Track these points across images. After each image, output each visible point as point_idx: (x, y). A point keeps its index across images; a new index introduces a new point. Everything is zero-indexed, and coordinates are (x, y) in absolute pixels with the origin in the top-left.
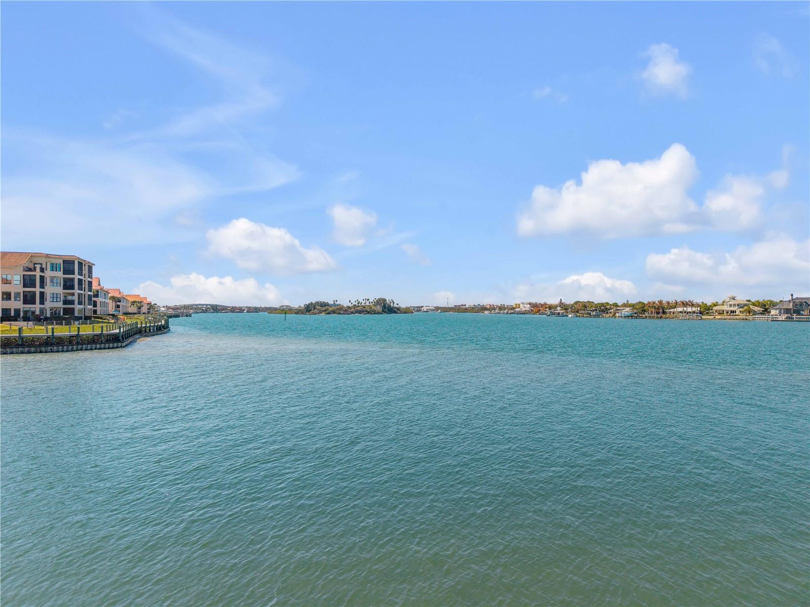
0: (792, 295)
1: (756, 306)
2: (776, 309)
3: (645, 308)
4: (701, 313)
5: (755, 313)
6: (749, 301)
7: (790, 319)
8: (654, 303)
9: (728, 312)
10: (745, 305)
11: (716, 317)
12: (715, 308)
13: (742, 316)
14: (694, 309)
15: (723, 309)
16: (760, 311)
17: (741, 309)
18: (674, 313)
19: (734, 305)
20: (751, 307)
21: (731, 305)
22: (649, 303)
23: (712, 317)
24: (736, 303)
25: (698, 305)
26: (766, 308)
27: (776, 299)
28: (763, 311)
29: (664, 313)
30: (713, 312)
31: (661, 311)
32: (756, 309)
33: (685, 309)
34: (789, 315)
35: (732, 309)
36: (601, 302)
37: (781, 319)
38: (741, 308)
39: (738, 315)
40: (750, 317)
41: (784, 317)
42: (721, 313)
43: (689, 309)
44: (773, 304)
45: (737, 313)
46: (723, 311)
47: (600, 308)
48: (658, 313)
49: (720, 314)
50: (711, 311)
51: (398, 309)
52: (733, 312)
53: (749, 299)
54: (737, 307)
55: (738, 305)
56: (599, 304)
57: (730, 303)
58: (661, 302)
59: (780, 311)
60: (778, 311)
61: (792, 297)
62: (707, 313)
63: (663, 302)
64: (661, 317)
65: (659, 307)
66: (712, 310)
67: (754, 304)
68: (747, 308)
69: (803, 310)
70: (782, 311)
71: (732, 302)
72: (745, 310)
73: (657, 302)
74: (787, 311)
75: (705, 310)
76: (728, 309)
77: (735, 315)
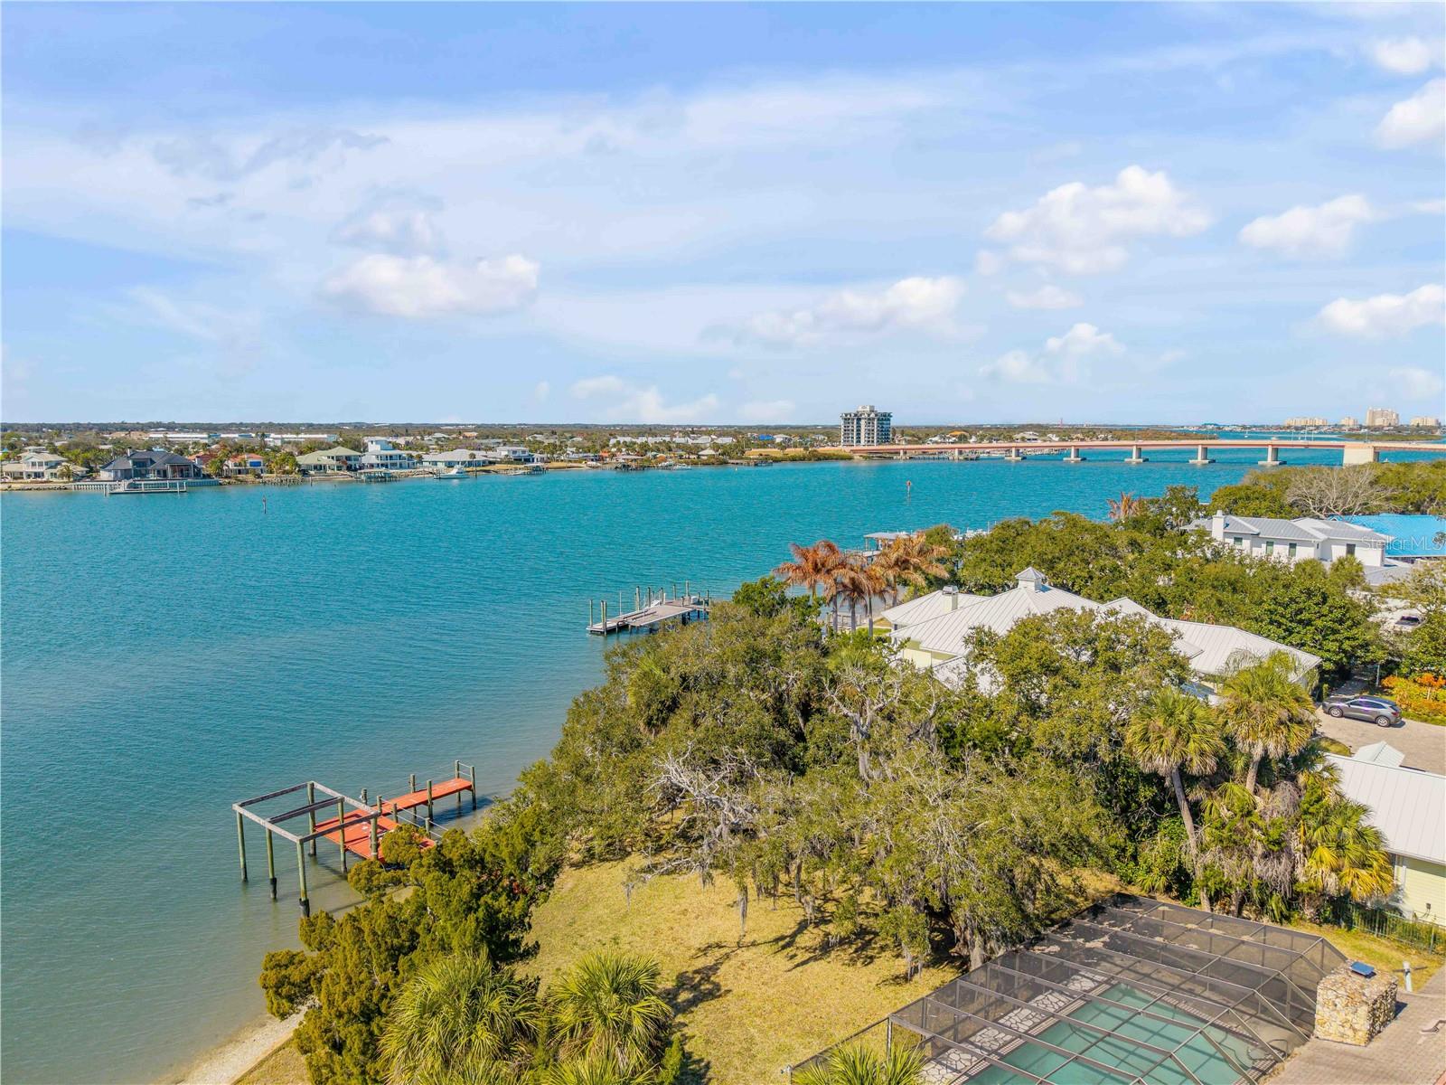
1: (75, 464)
2: (110, 471)
5: (77, 477)
9: (29, 476)
11: (13, 486)
12: (6, 468)
13: (57, 483)
15: (21, 470)
16: (82, 471)
17: (53, 471)
19: (41, 464)
20: (69, 466)
21: (34, 464)
23: (5, 486)
24: (46, 460)
28: (87, 472)
30: (2, 476)
35: (37, 469)
37: (121, 490)
38: (51, 467)
39: (51, 483)
40: (71, 486)
41: (123, 486)
42: (18, 476)
45: (46, 479)
46: (21, 473)
49: (15, 478)
52: (37, 475)
54: (45, 467)
55: (47, 463)
57: (33, 460)
59: (116, 473)
60: (112, 474)
69: (148, 472)
70: (119, 474)
71: (36, 459)
72: (61, 473)
76: (31, 470)
77: (45, 482)
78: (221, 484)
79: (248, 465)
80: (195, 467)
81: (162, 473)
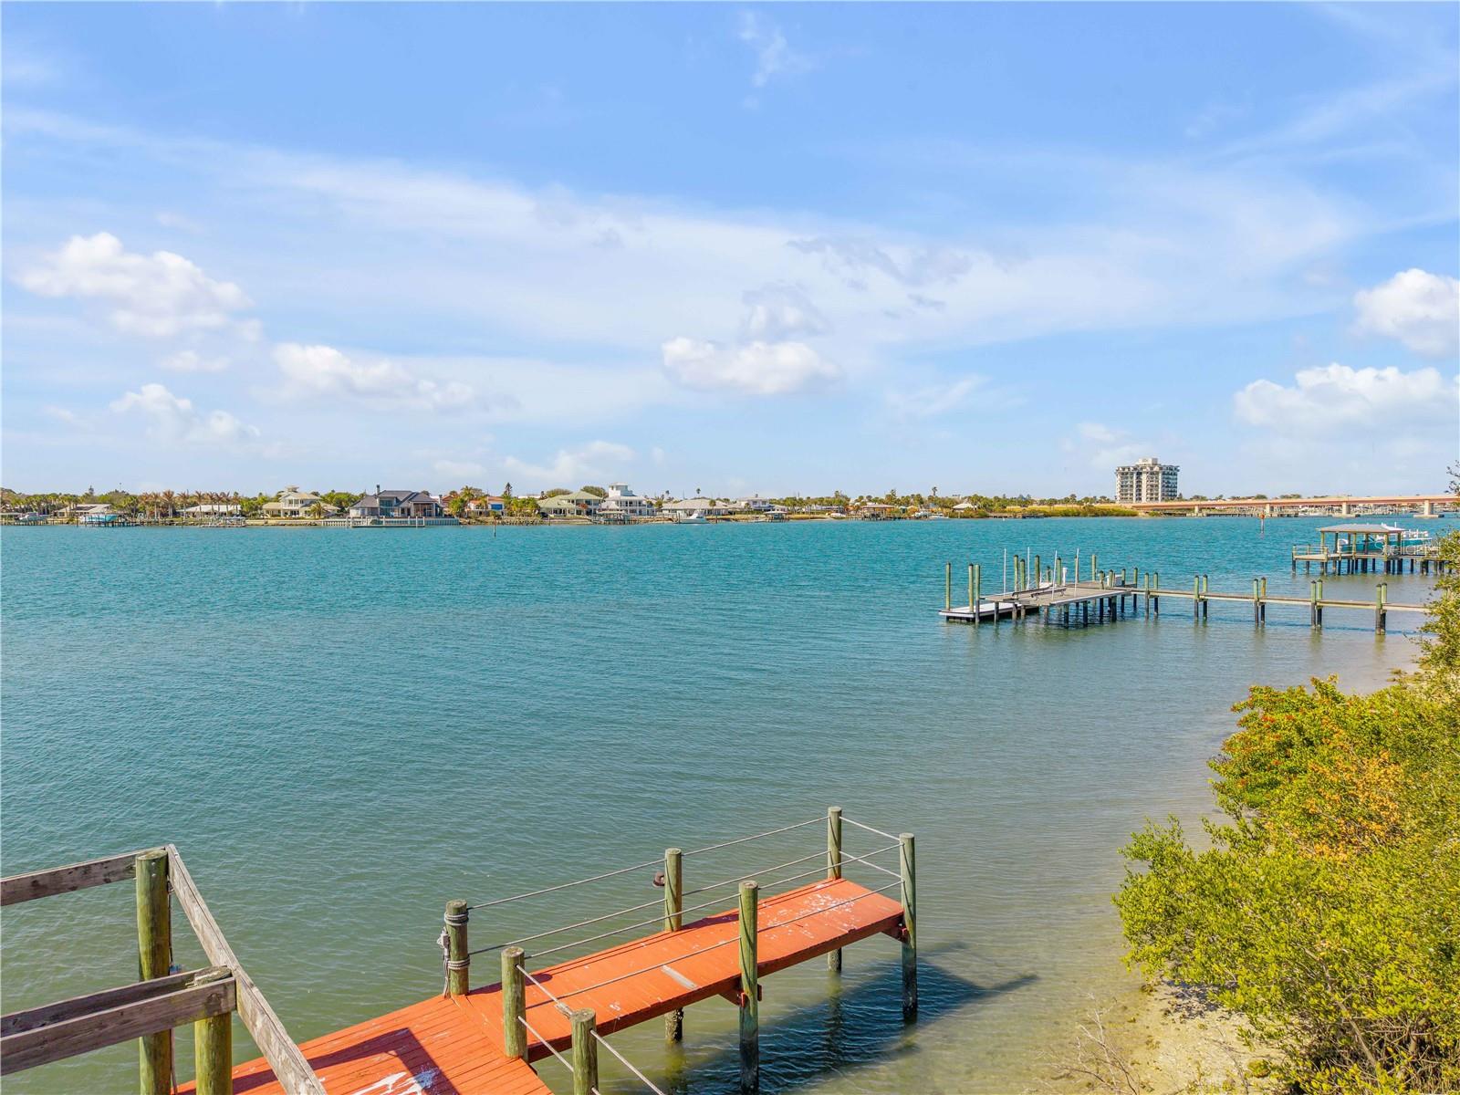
0: (378, 487)
1: (327, 502)
2: (357, 509)
3: (139, 505)
4: (243, 514)
5: (328, 515)
6: (316, 494)
7: (377, 524)
8: (157, 497)
9: (286, 513)
10: (312, 502)
11: (270, 522)
12: (266, 506)
13: (309, 519)
14: (231, 508)
15: (279, 508)
16: (334, 510)
17: (307, 509)
18: (194, 516)
19: (296, 502)
20: (322, 504)
21: (291, 502)
22: (147, 496)
23: (262, 522)
24: (300, 498)
25: (237, 500)
26: (343, 504)
27: (356, 493)
28: (338, 511)
29: (175, 514)
30: (262, 514)
31: (170, 511)
32: (331, 508)
33: (216, 507)
34: (376, 518)
35: (294, 507)
36: (40, 494)
37: (365, 524)
38: (306, 506)
39: (303, 518)
40: (321, 522)
41: (368, 521)
42: (276, 514)
43: (223, 508)
44: (353, 501)
45: (300, 516)
46: (279, 511)
47: (39, 504)
48: (164, 515)
49: (273, 516)
50: (259, 511)
52: (294, 513)
53: (316, 491)
54: (300, 505)
55: (302, 502)
56: (35, 496)
57: (290, 498)
58: (169, 495)
59: (363, 511)
60: (360, 512)
61: (379, 491)
62: (253, 515)
63: (175, 495)
64: (171, 523)
65: (166, 503)
66: (261, 509)
67: (324, 500)
68: (316, 505)
69: (393, 511)
70: (366, 512)
71: (293, 497)
72: (313, 511)
73: (162, 495)
74: (373, 511)
75: (252, 509)
76: (287, 508)
77: (299, 519)
78: (460, 524)
79: (490, 507)
80: (437, 506)
81: (406, 512)
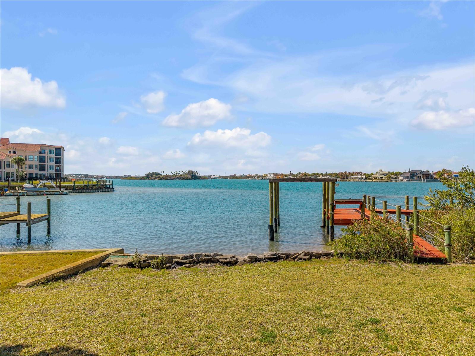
0: (410, 169)
1: (392, 175)
2: (402, 176)
3: (338, 176)
4: (366, 178)
5: (392, 178)
6: (389, 172)
7: (408, 181)
8: (342, 173)
9: (379, 178)
10: (387, 174)
11: (373, 180)
12: (372, 176)
13: (386, 180)
14: (362, 176)
15: (376, 176)
16: (394, 177)
17: (385, 176)
18: (352, 179)
19: (382, 174)
20: (390, 175)
21: (380, 174)
22: (340, 173)
23: (371, 180)
24: (383, 173)
25: (365, 174)
26: (397, 174)
27: (402, 172)
28: (396, 177)
29: (347, 178)
30: (371, 178)
31: (346, 177)
32: (393, 176)
33: (358, 176)
34: (408, 179)
35: (381, 176)
36: (314, 173)
38: (385, 175)
39: (384, 179)
40: (390, 180)
41: (405, 180)
42: (376, 178)
43: (360, 177)
44: (400, 174)
45: (383, 179)
47: (314, 176)
48: (344, 178)
49: (375, 179)
50: (371, 177)
51: (200, 177)
53: (389, 171)
54: (383, 175)
55: (384, 174)
56: (313, 174)
57: (380, 173)
58: (346, 173)
59: (404, 177)
60: (403, 177)
61: (410, 170)
62: (369, 178)
63: (347, 173)
64: (346, 181)
65: (345, 175)
66: (371, 176)
67: (391, 174)
68: (388, 175)
69: (415, 177)
70: (405, 177)
71: (381, 173)
72: (387, 177)
73: (344, 173)
74: (407, 177)
75: (368, 177)
76: (379, 176)
77: (382, 179)
78: (440, 182)
79: (453, 176)
80: (431, 175)
81: (419, 177)
